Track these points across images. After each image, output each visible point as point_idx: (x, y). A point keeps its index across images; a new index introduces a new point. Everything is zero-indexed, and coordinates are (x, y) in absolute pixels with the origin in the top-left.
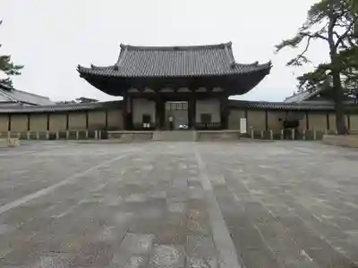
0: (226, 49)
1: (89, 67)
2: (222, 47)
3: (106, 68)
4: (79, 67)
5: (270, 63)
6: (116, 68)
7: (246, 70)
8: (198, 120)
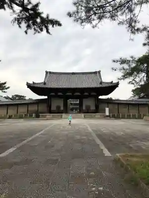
0: (98, 74)
1: (32, 83)
2: (95, 73)
3: (39, 83)
4: (27, 83)
5: (118, 82)
6: (45, 83)
7: (107, 85)
8: (84, 108)
